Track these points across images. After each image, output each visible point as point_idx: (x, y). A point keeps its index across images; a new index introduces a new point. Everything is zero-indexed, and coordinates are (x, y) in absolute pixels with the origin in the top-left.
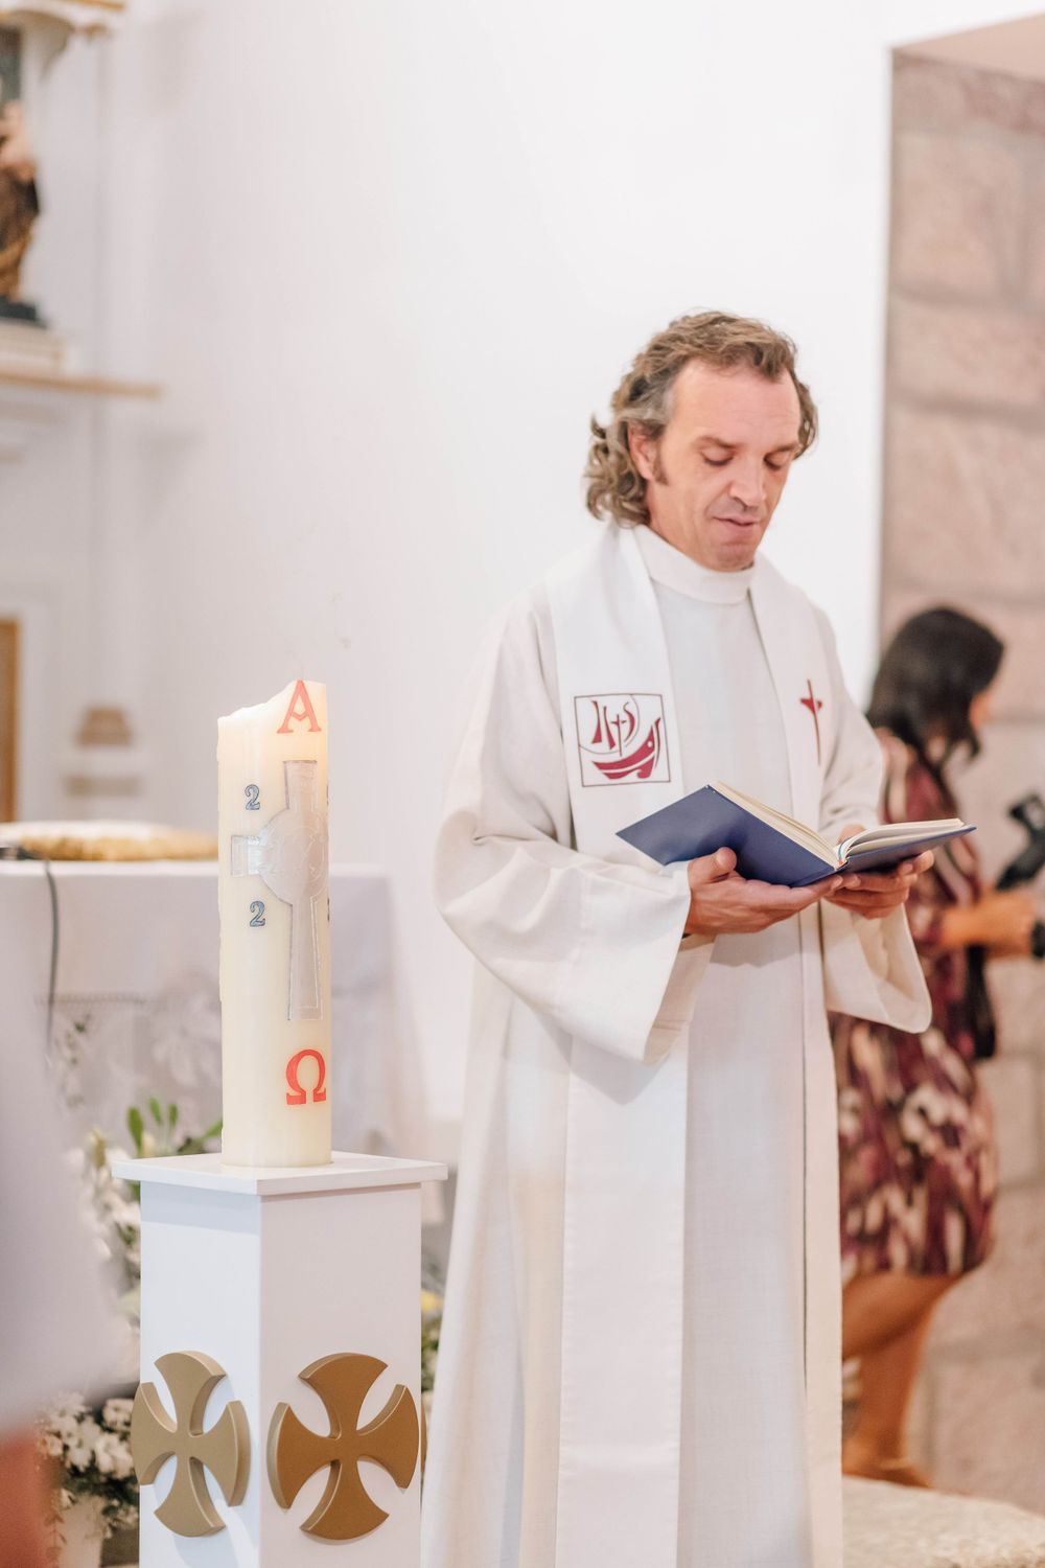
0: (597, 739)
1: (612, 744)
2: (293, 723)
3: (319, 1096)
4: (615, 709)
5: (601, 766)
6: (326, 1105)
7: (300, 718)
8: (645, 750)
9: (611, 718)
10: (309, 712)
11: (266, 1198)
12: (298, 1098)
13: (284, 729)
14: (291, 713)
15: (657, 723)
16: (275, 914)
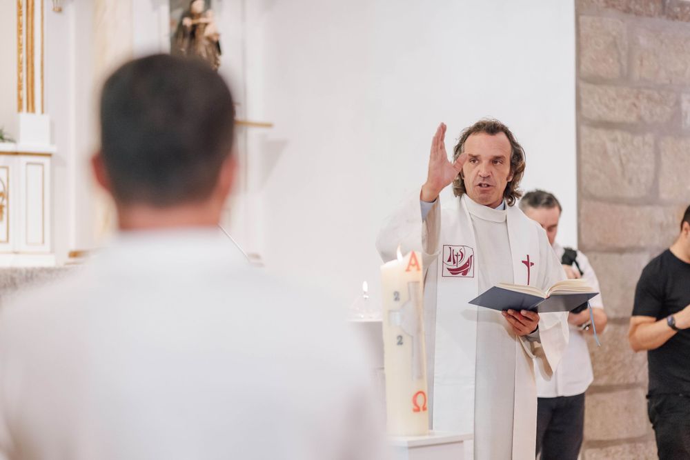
0: (449, 260)
1: (454, 263)
2: (411, 267)
3: (424, 409)
4: (457, 250)
5: (449, 269)
6: (427, 412)
7: (413, 265)
8: (466, 266)
9: (455, 253)
10: (417, 263)
11: (410, 448)
12: (417, 410)
13: (408, 270)
14: (410, 264)
15: (471, 256)
16: (406, 340)
